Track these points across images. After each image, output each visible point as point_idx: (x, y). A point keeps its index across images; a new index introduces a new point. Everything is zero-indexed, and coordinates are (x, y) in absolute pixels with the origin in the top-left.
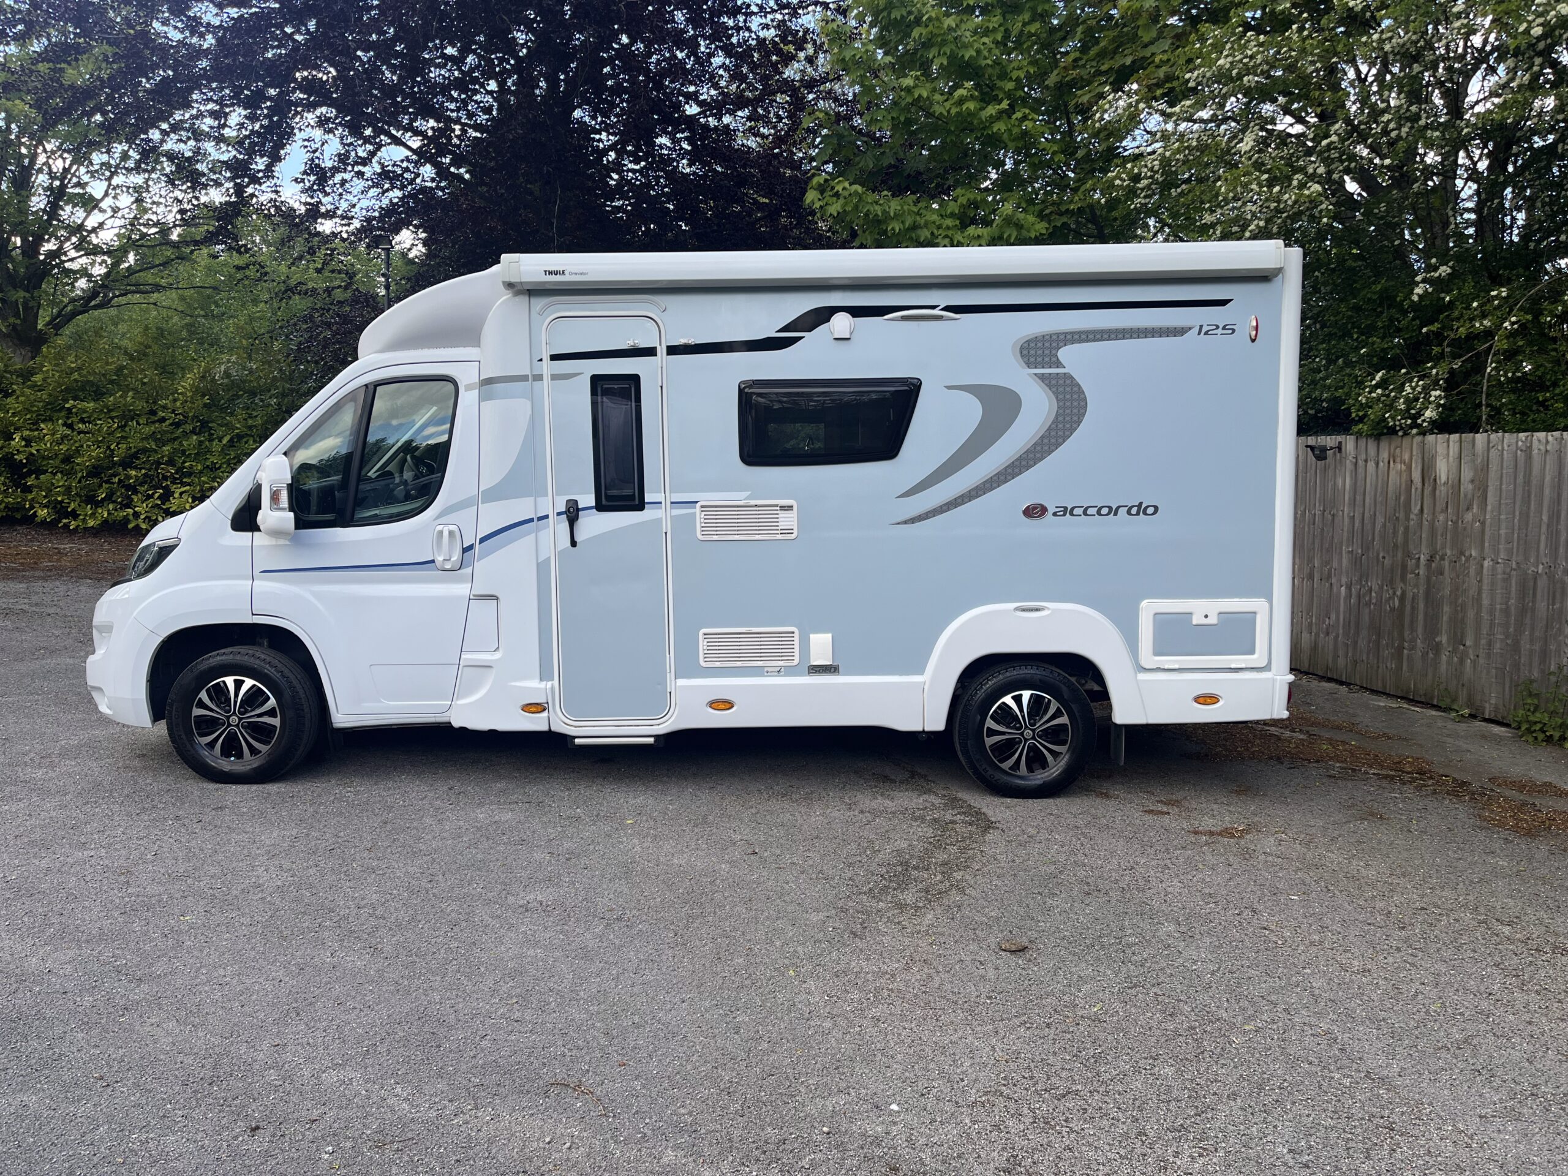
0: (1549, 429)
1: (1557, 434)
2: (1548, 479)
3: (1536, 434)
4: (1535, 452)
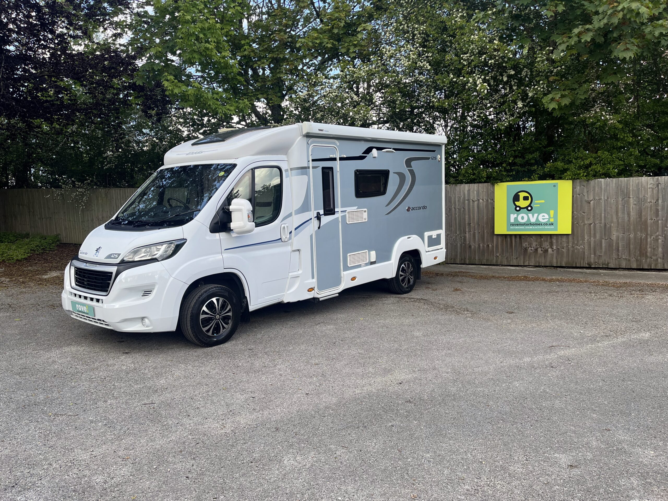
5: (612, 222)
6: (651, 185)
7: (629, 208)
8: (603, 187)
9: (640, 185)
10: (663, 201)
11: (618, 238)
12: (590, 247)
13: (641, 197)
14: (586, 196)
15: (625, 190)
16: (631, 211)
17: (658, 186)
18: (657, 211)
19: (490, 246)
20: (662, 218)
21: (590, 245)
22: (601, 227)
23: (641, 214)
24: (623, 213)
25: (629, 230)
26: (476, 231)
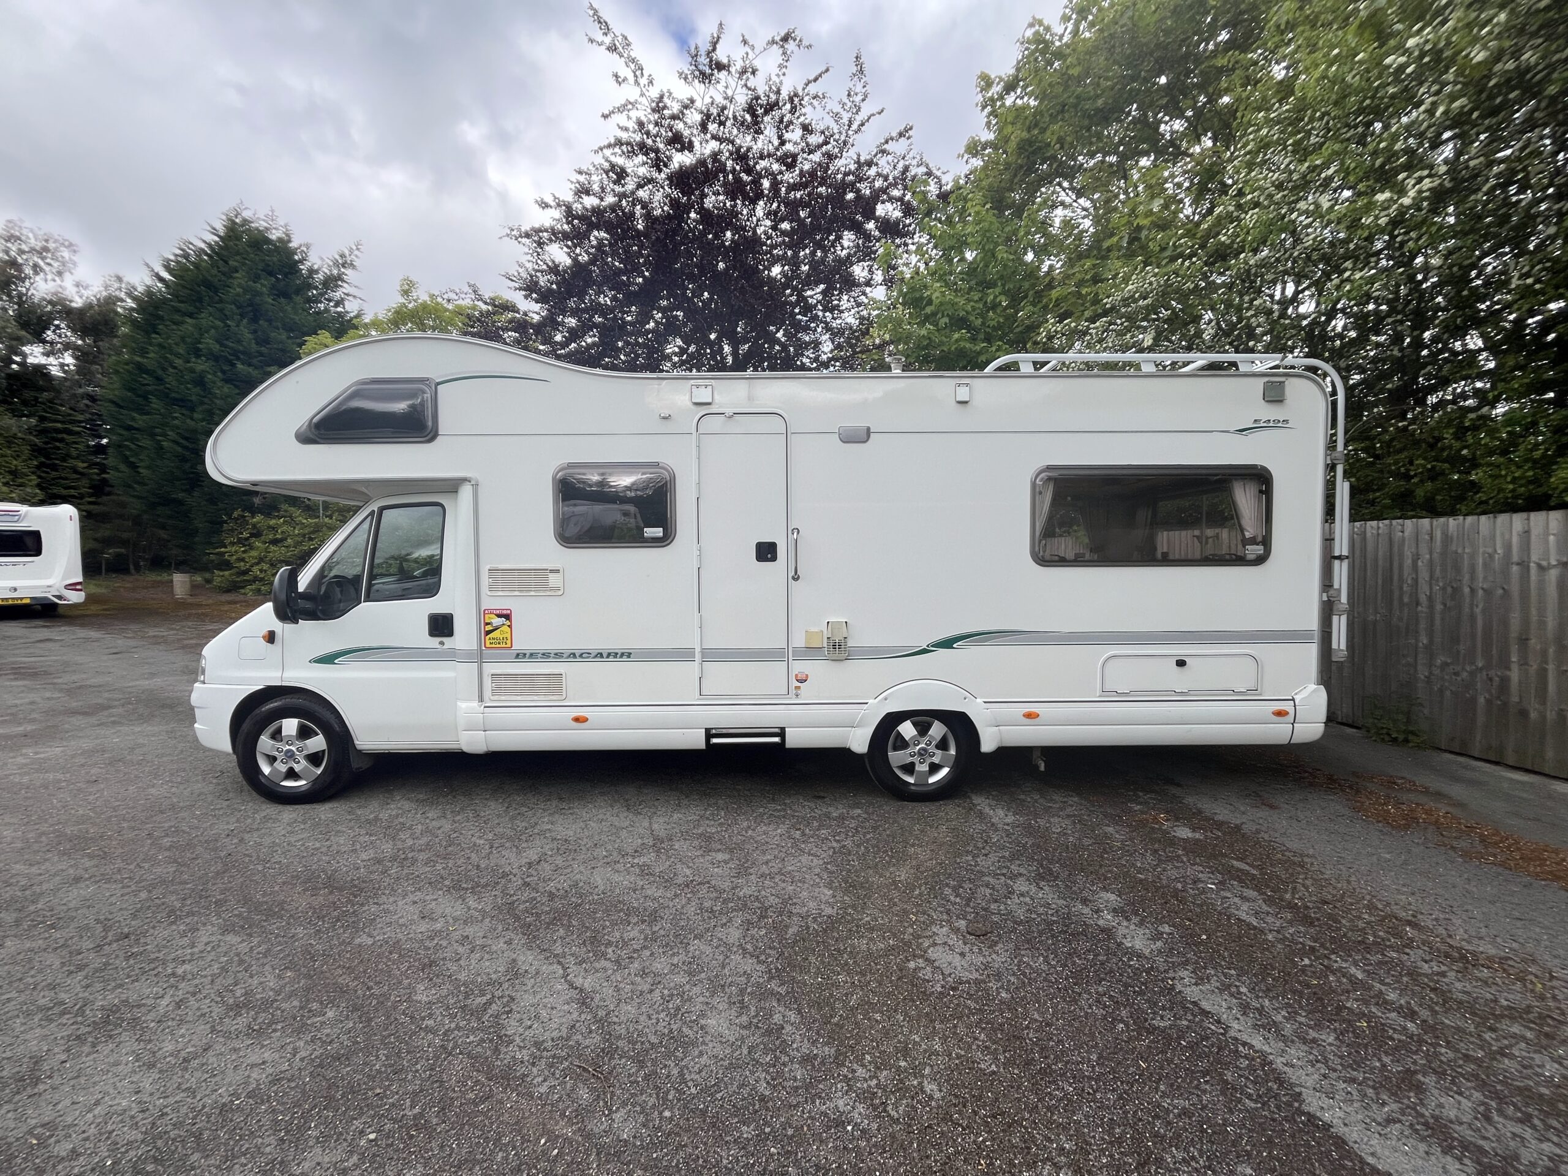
0: (1378, 517)
1: (1387, 522)
2: (1380, 553)
3: (1369, 523)
4: (1369, 535)
26: (1551, 667)
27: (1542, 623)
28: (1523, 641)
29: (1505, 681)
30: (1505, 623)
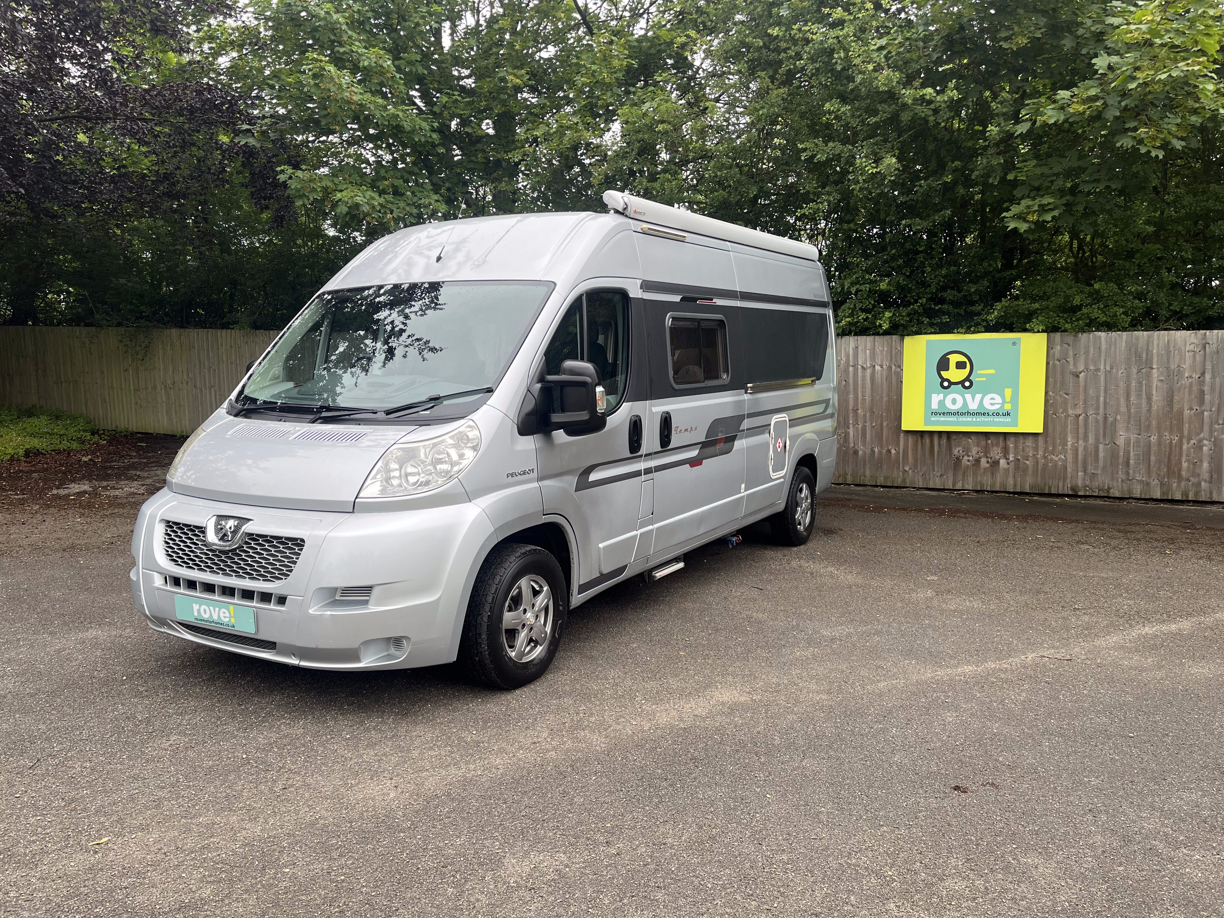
5: (1117, 412)
6: (1193, 346)
7: (1149, 387)
8: (1103, 347)
9: (1172, 346)
10: (1213, 377)
11: (1128, 442)
12: (1077, 458)
13: (1172, 367)
14: (1072, 363)
15: (1144, 355)
16: (1154, 393)
17: (1205, 348)
18: (1202, 393)
19: (893, 451)
20: (1211, 408)
21: (1077, 454)
22: (1097, 421)
23: (1172, 400)
24: (1139, 396)
25: (1148, 428)
26: (868, 424)
27: (864, 400)
28: (855, 411)
29: (847, 435)
30: (847, 401)
